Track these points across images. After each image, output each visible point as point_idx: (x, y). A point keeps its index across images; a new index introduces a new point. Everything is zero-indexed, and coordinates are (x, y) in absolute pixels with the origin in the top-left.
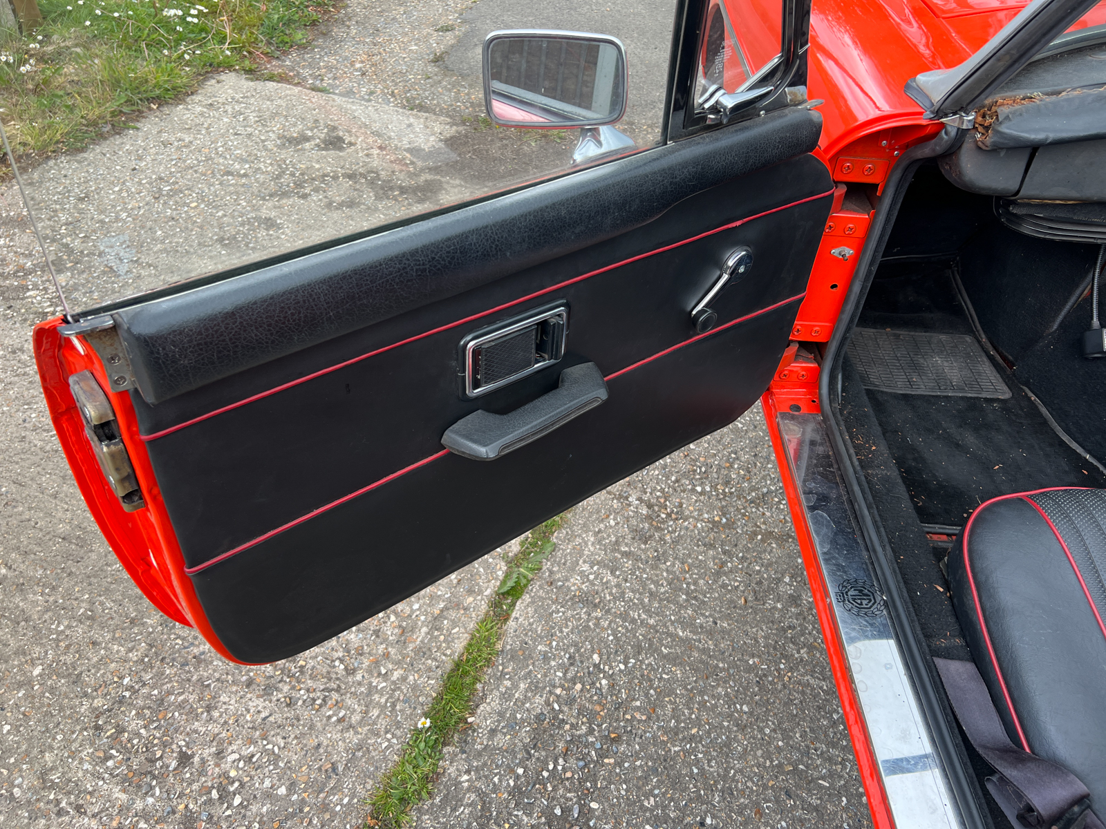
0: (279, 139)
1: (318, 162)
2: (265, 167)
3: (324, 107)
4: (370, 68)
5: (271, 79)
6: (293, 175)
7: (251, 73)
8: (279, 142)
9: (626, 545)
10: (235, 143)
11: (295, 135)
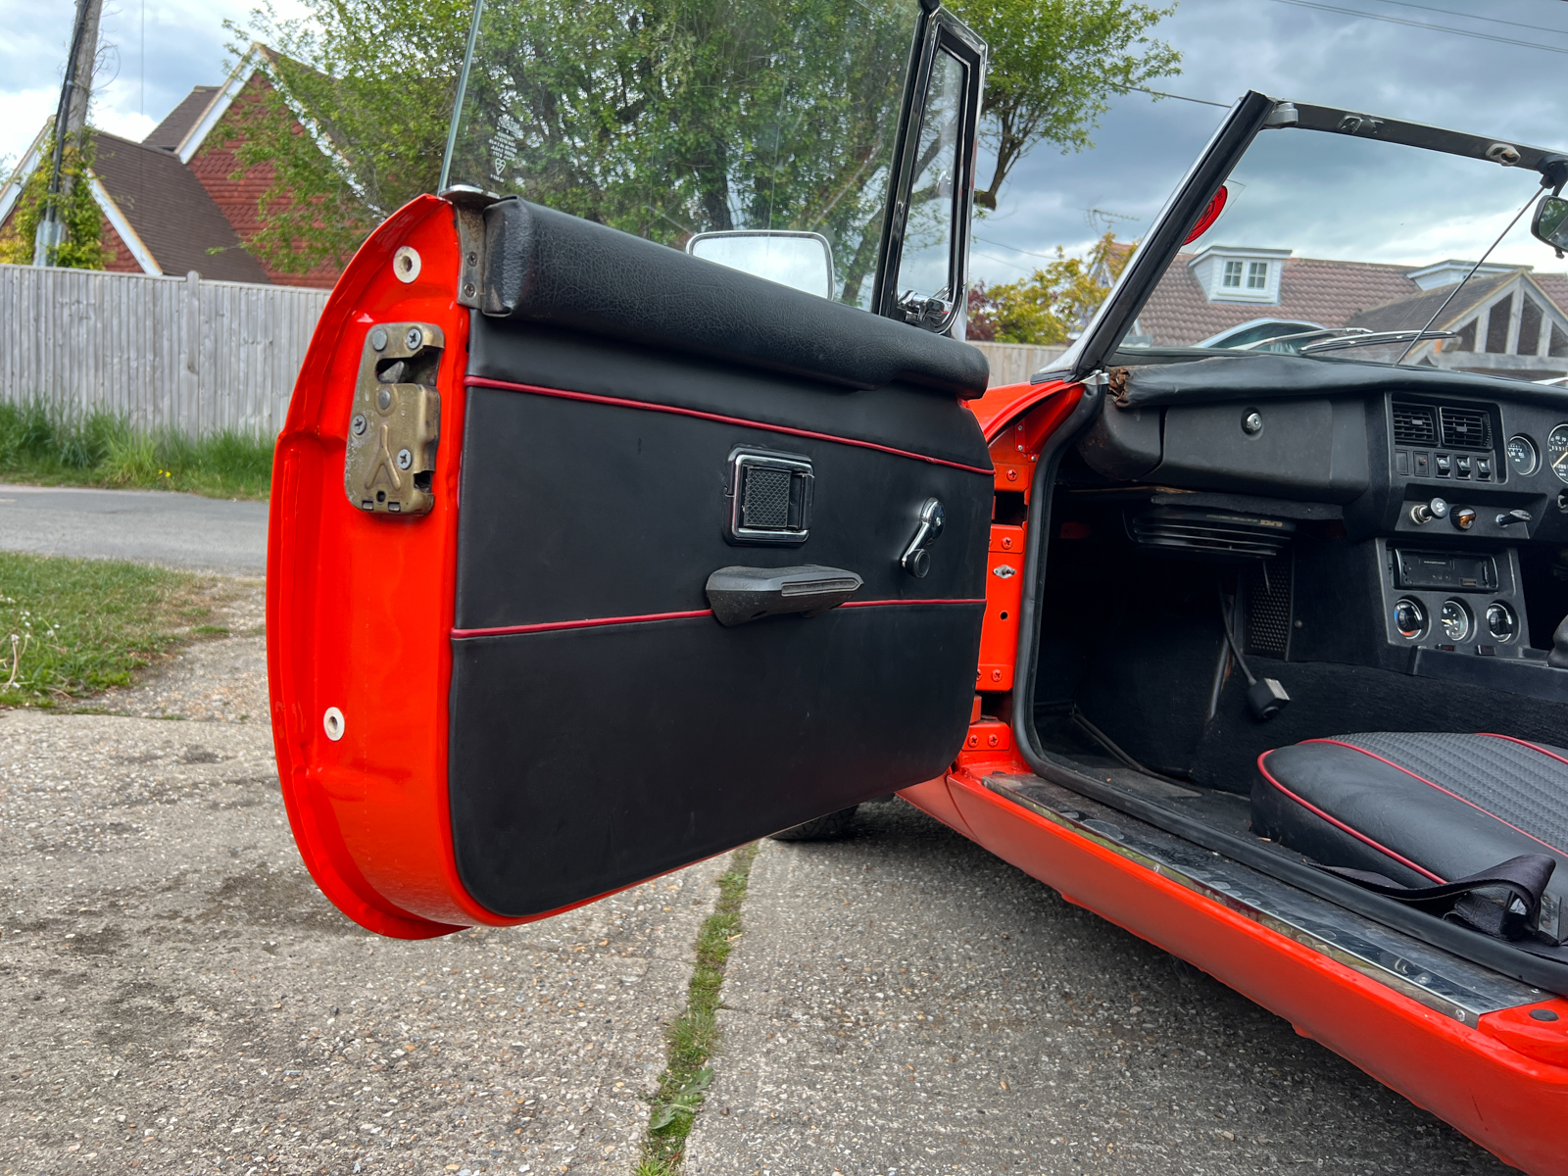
0: (112, 759)
1: (182, 773)
2: (98, 782)
3: (175, 731)
5: (82, 713)
6: (145, 786)
7: (53, 709)
9: (815, 1058)
10: (41, 765)
11: (137, 755)
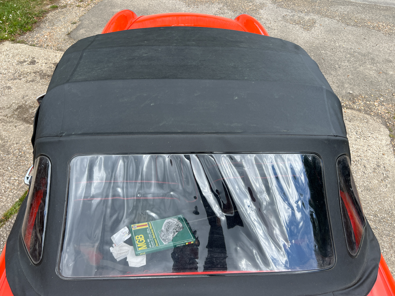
0: (17, 62)
1: (27, 68)
2: (11, 71)
3: (32, 51)
4: (49, 37)
5: (19, 42)
6: (19, 73)
7: (14, 41)
8: (17, 63)
10: (4, 64)
11: (22, 60)
